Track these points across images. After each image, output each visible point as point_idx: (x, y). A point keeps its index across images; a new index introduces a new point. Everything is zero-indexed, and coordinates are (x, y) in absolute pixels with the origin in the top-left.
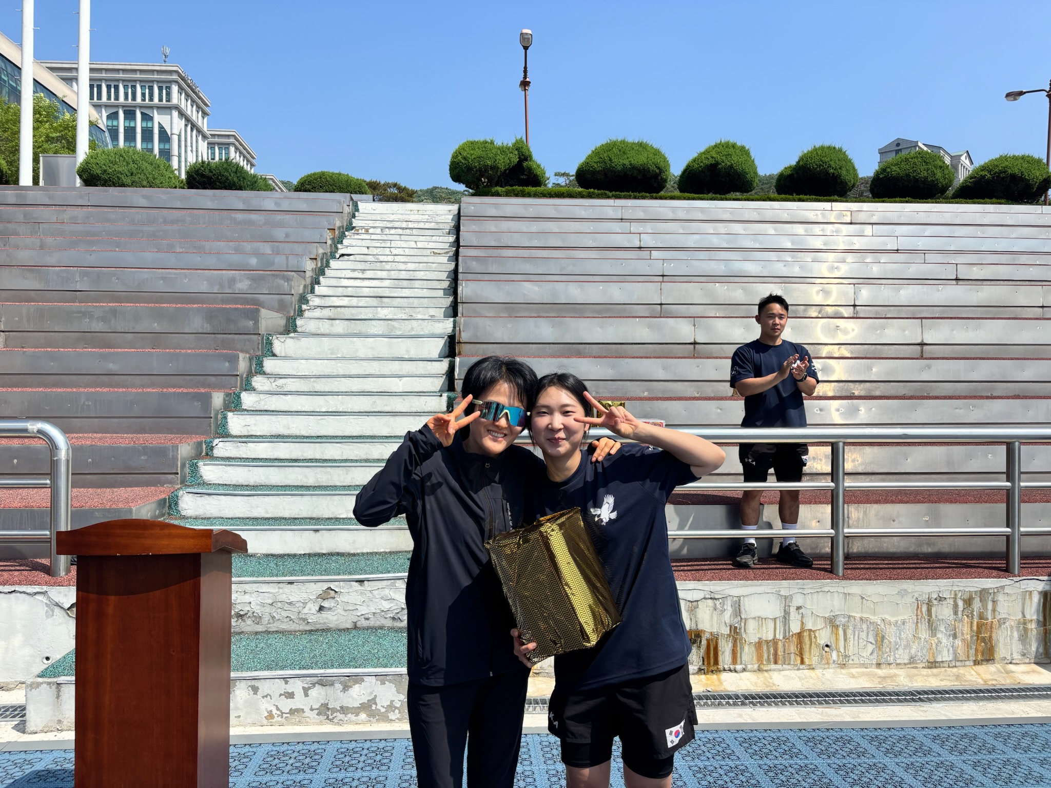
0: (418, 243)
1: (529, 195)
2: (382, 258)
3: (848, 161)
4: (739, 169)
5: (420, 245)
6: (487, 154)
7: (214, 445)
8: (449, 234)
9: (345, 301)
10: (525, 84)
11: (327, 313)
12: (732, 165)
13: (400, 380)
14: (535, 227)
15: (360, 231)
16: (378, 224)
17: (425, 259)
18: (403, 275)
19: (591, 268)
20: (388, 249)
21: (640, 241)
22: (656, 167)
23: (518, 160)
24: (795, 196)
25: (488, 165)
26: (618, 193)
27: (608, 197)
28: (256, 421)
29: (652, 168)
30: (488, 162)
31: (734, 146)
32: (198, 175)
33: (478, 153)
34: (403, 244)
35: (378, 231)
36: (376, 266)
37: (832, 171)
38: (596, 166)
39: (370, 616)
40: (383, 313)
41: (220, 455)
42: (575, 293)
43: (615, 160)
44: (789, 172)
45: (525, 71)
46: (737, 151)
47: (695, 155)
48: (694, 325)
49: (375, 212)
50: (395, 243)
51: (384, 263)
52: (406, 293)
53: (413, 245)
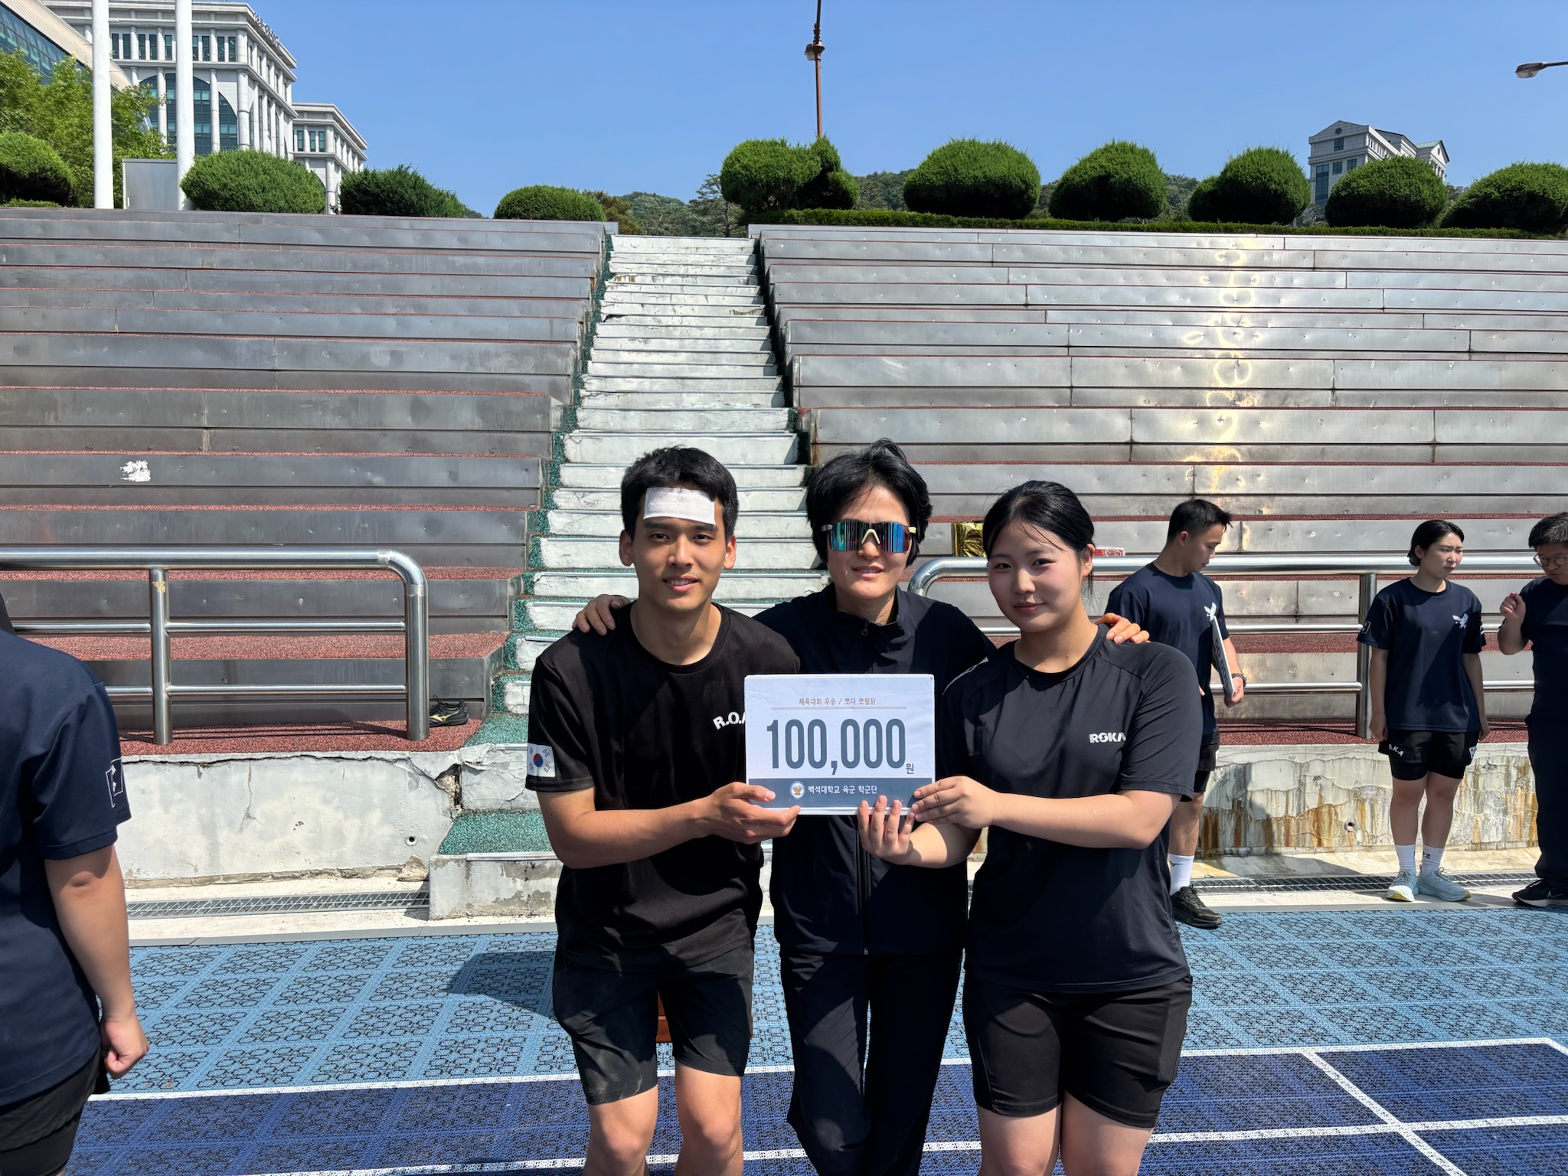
0: (709, 297)
1: (837, 222)
2: (665, 321)
4: (1141, 184)
5: (712, 301)
6: (778, 162)
7: (535, 580)
8: (747, 284)
9: (633, 385)
10: (814, 50)
11: (613, 400)
12: (1130, 178)
14: (874, 274)
15: (623, 281)
16: (645, 269)
17: (724, 322)
18: (701, 345)
19: (969, 335)
20: (671, 307)
21: (1027, 295)
22: (1021, 181)
23: (821, 169)
24: (1221, 224)
25: (779, 178)
26: (966, 218)
27: (952, 225)
28: (578, 549)
29: (1017, 182)
30: (780, 174)
31: (1132, 149)
32: (358, 191)
33: (765, 159)
34: (689, 300)
35: (648, 280)
36: (660, 332)
37: (1273, 186)
38: (934, 179)
40: (690, 401)
41: (542, 594)
42: (953, 371)
43: (962, 170)
44: (1210, 187)
45: (817, 32)
46: (1137, 157)
47: (1076, 163)
48: (1131, 419)
49: (635, 251)
50: (677, 298)
51: (670, 328)
52: (713, 372)
53: (702, 300)
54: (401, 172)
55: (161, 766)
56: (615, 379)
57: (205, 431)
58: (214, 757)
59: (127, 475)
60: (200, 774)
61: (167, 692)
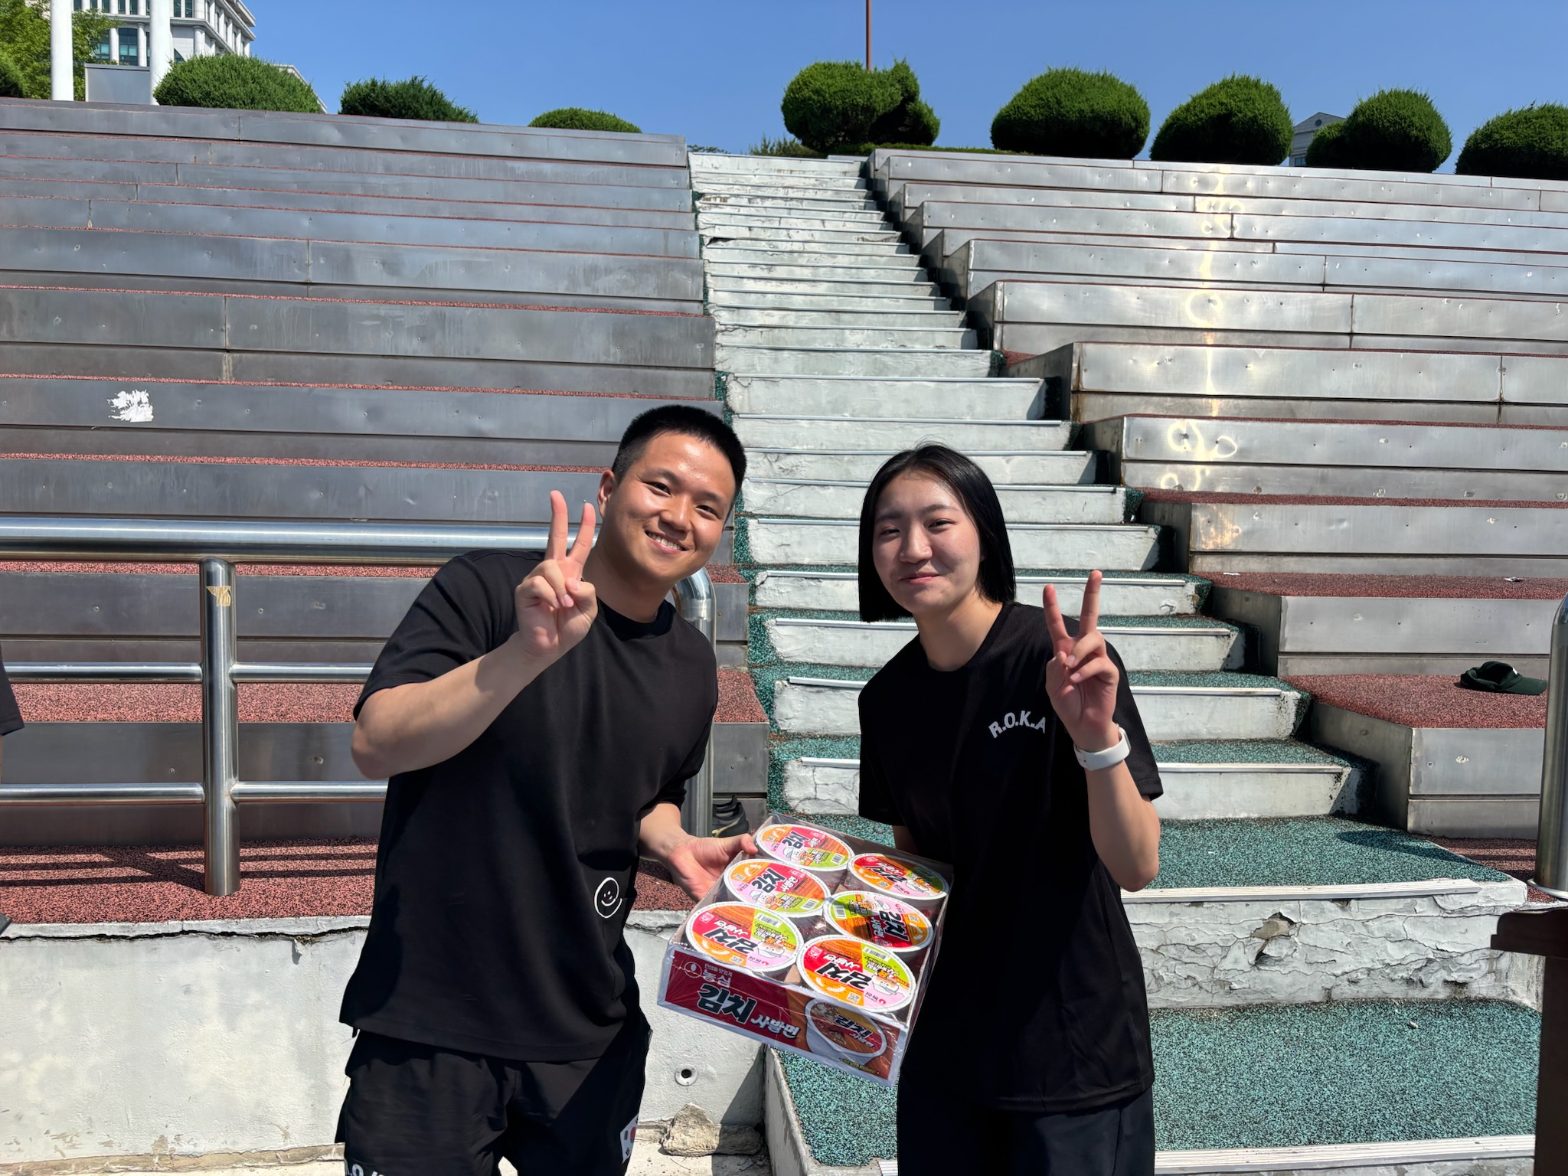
0: (826, 223)
2: (783, 246)
3: (1435, 117)
4: (1267, 124)
5: (829, 226)
6: (856, 86)
7: (758, 583)
8: (865, 209)
9: (775, 318)
11: (754, 337)
12: (1255, 116)
13: (1008, 462)
14: (1031, 199)
15: (712, 201)
16: (736, 190)
17: (857, 250)
18: (840, 275)
20: (785, 232)
22: (1132, 117)
23: (902, 98)
25: (858, 105)
28: (802, 536)
29: (1127, 118)
30: (859, 100)
31: (1257, 84)
34: (801, 224)
35: (745, 201)
36: (783, 258)
37: (1414, 132)
38: (1033, 113)
39: (1360, 977)
40: (853, 340)
41: (768, 604)
43: (1066, 103)
44: (1336, 133)
46: (1263, 94)
47: (1186, 100)
48: (1502, 370)
49: (717, 171)
50: (787, 223)
51: (796, 254)
52: (868, 305)
53: (818, 225)
54: (415, 85)
55: (224, 942)
56: (751, 311)
57: (226, 355)
58: (323, 924)
59: (118, 411)
60: (296, 957)
61: (232, 795)
